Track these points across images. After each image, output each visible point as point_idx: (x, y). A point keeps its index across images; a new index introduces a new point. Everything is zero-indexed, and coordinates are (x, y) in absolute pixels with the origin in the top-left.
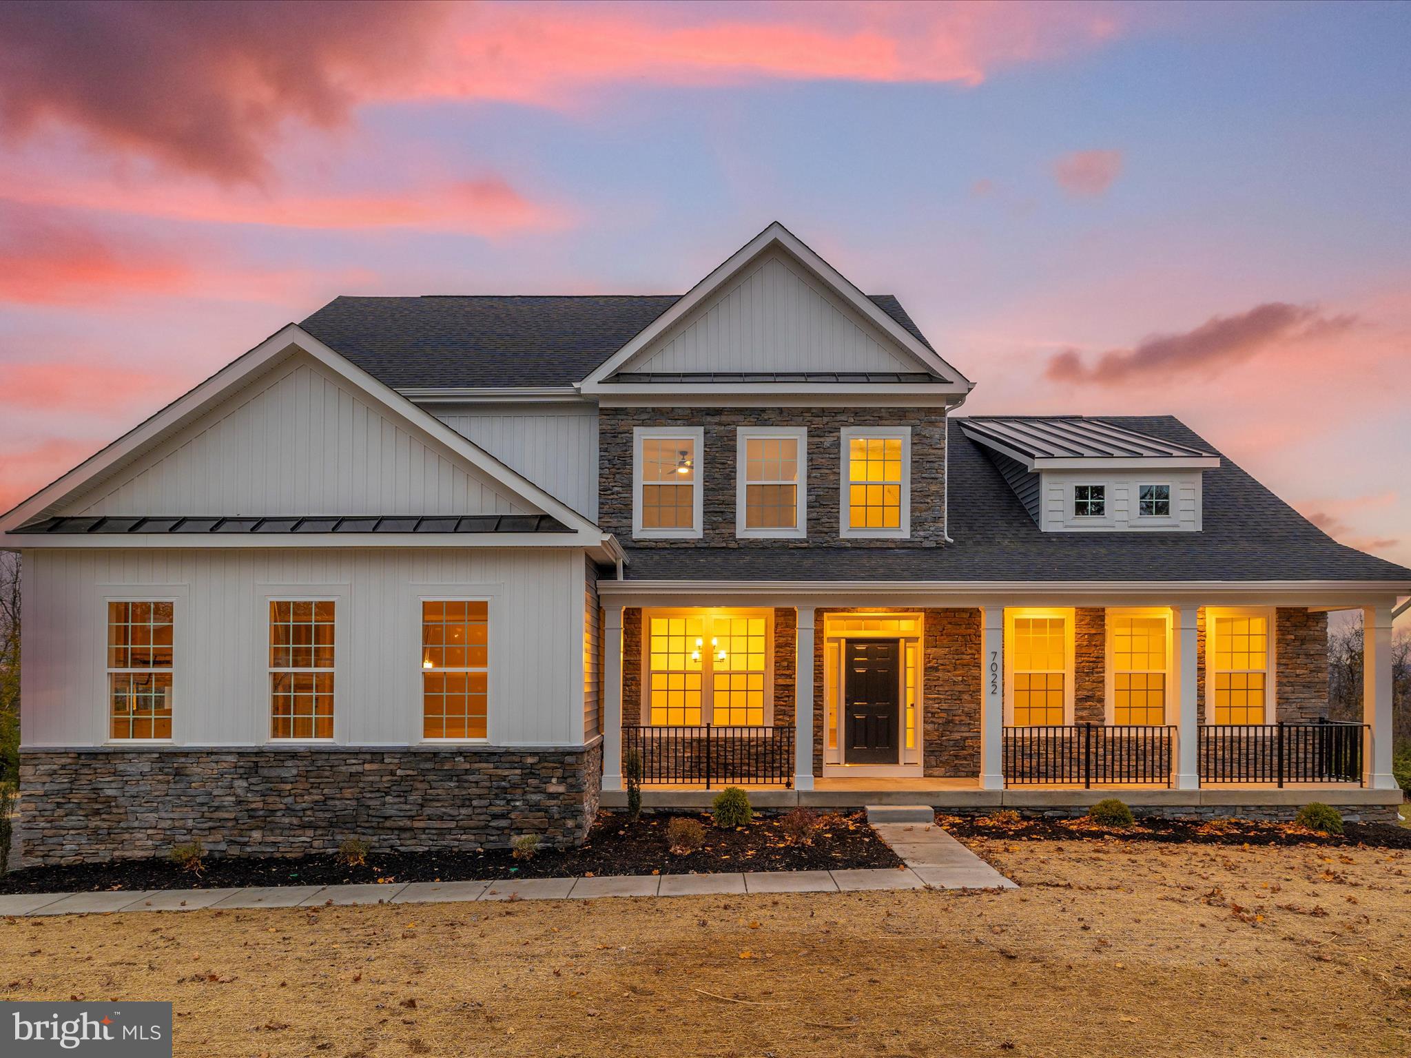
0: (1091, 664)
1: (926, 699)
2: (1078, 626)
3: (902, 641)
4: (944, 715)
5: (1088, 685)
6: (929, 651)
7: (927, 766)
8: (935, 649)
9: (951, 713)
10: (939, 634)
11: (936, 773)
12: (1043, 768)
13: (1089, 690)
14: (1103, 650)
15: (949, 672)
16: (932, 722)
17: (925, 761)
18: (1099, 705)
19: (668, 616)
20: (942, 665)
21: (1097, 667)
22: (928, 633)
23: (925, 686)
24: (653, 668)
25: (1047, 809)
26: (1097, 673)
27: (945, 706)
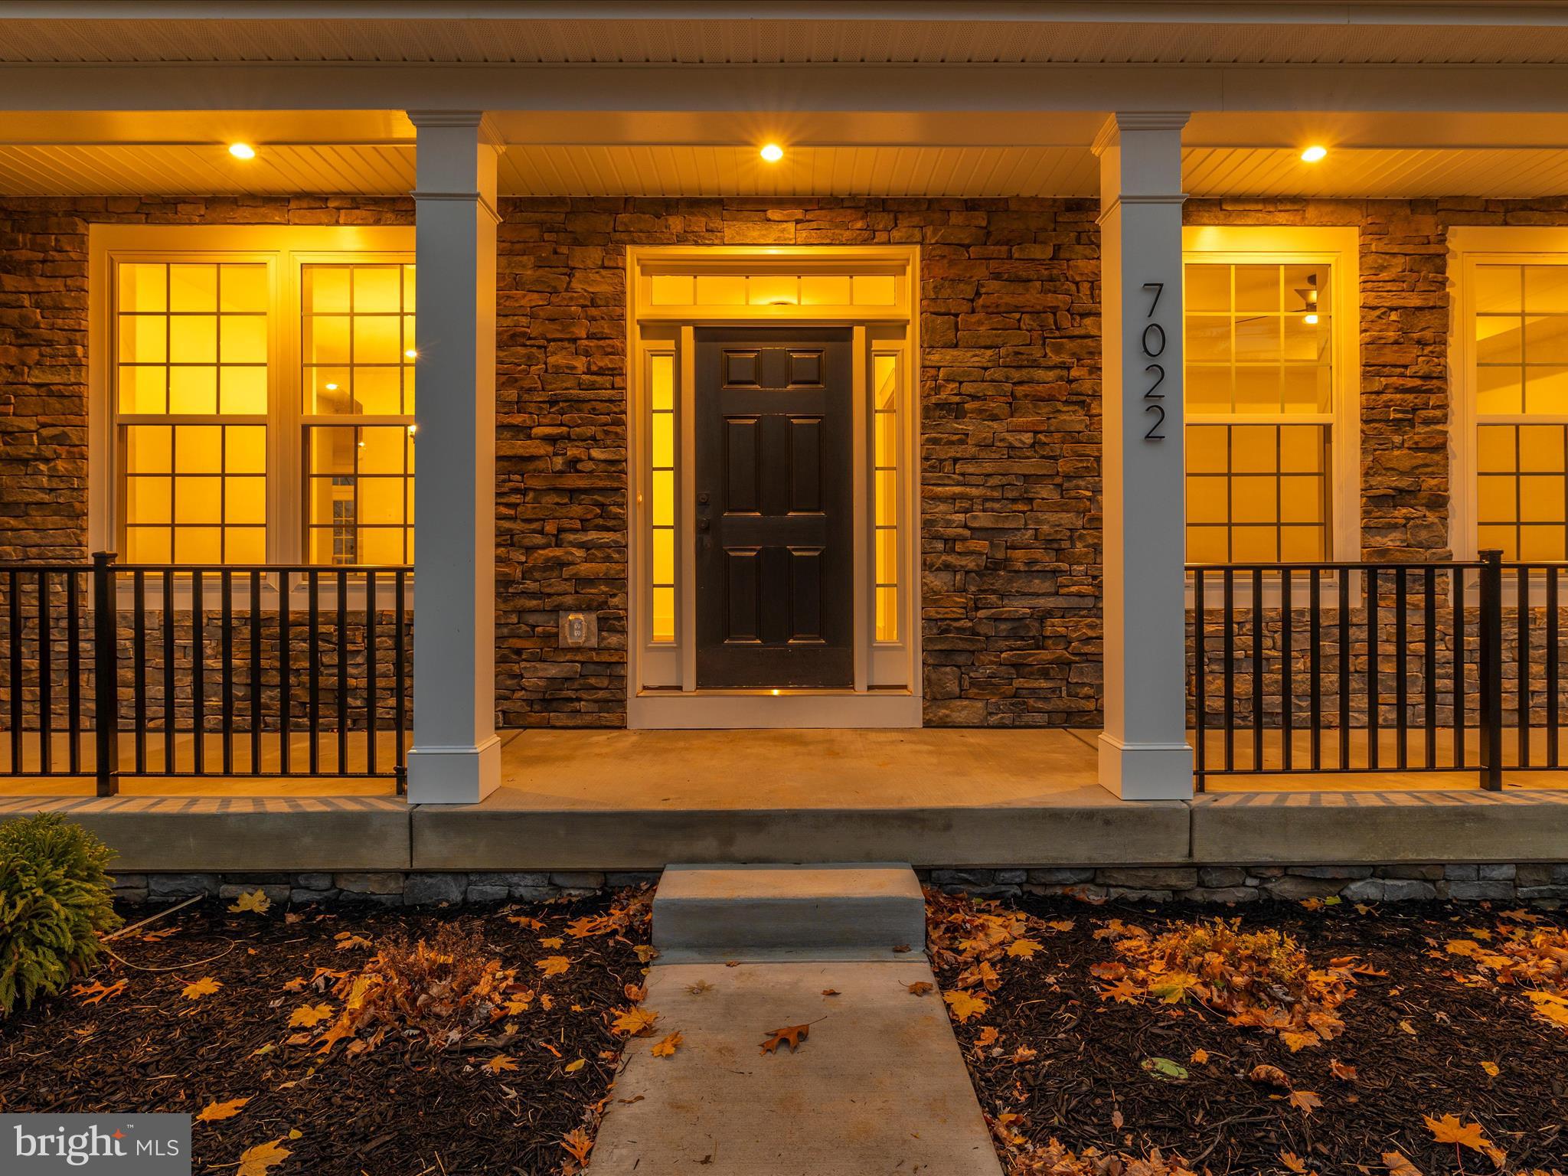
0: (1410, 397)
1: (928, 498)
2: (1370, 281)
3: (859, 333)
4: (982, 545)
5: (1400, 458)
6: (935, 358)
7: (933, 695)
8: (955, 352)
9: (1000, 540)
10: (966, 307)
11: (960, 717)
12: (1272, 701)
13: (1402, 473)
14: (1443, 354)
15: (994, 418)
16: (947, 567)
17: (927, 681)
18: (1432, 517)
19: (165, 256)
20: (974, 397)
21: (1426, 406)
22: (933, 305)
23: (926, 459)
24: (124, 409)
25: (1356, 873)
26: (1427, 422)
27: (983, 520)
